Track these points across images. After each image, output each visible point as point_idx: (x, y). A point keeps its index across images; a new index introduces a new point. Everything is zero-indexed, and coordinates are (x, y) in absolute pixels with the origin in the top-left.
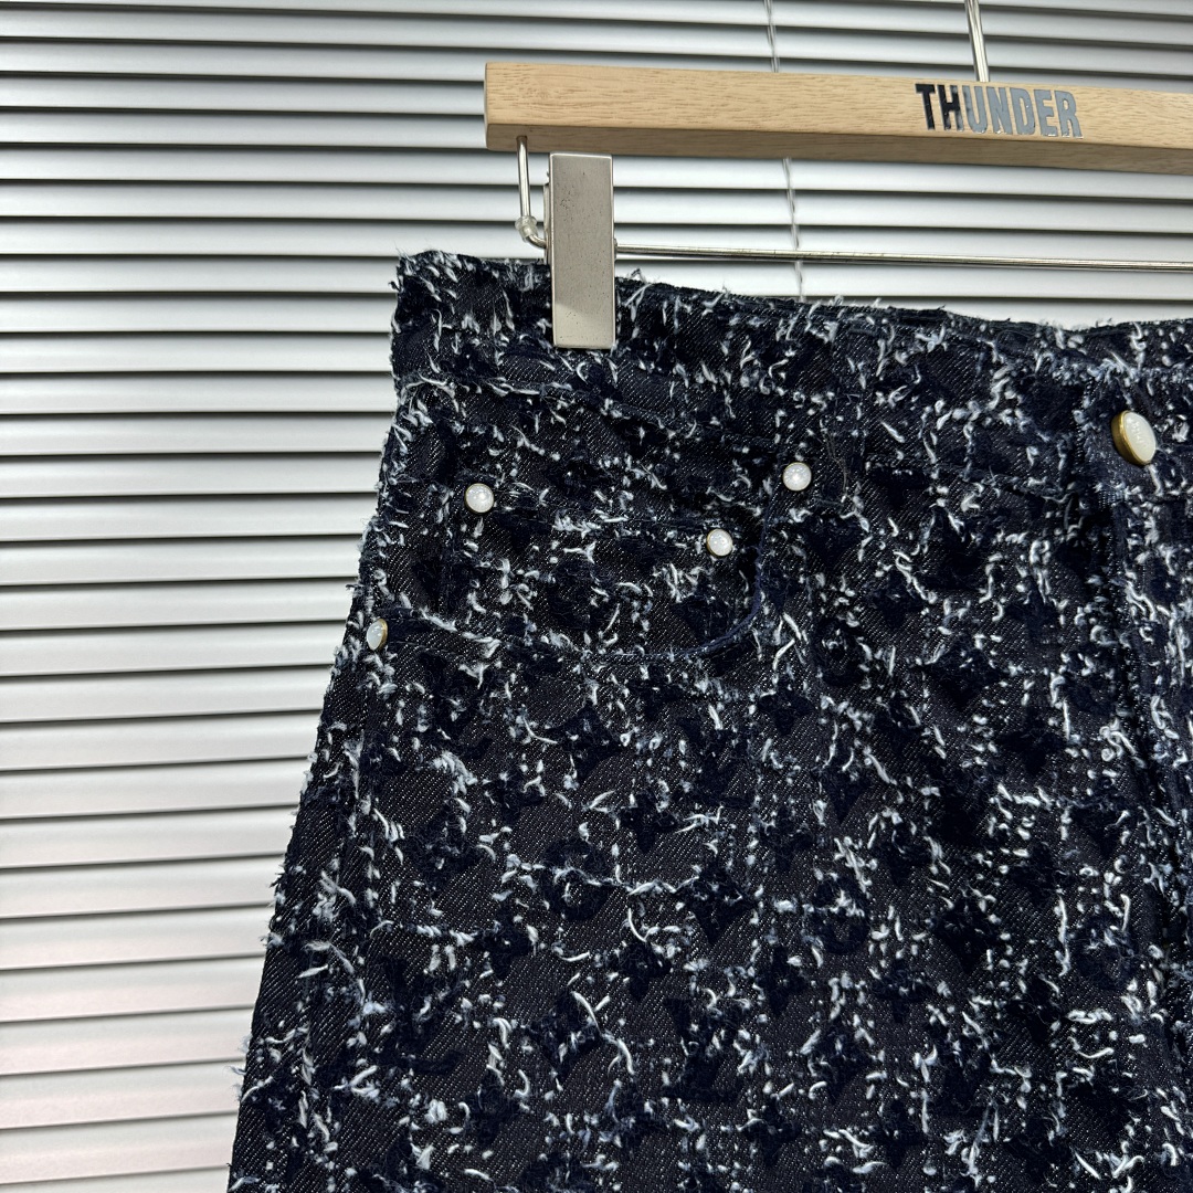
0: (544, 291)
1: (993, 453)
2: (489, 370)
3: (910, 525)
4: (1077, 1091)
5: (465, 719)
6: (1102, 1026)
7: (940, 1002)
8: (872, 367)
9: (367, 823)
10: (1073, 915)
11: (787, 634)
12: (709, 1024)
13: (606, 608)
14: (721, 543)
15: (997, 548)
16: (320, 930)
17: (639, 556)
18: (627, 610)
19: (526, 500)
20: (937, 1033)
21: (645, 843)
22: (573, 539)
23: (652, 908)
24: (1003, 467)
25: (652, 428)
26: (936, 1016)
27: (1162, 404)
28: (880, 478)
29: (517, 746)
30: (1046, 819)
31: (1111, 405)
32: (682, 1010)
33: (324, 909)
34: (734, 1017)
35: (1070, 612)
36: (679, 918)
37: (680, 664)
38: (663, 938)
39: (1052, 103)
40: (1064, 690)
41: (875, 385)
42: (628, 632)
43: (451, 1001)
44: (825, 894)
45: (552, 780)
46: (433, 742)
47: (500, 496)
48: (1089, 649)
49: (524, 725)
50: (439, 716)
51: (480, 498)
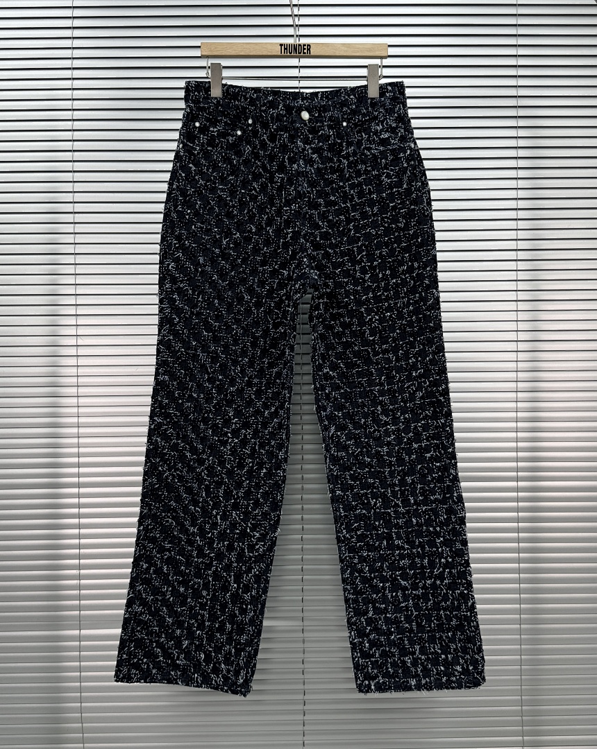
0: (210, 87)
1: (279, 118)
2: (200, 102)
3: (266, 130)
4: (285, 220)
5: (194, 160)
6: (287, 210)
7: (268, 209)
8: (260, 103)
9: (180, 174)
10: (285, 193)
11: (248, 149)
12: (230, 207)
13: (218, 144)
14: (239, 133)
15: (279, 135)
16: (174, 190)
17: (223, 135)
18: (222, 144)
19: (205, 124)
20: (267, 213)
21: (222, 181)
22: (213, 132)
23: (222, 190)
24: (280, 121)
25: (227, 112)
26: (268, 211)
27: (313, 109)
28: (261, 122)
29: (202, 164)
30: (283, 179)
31: (300, 110)
32: (226, 205)
33: (174, 186)
34: (234, 206)
35: (290, 146)
36: (226, 192)
37: (229, 153)
38: (224, 194)
39: (306, 47)
40: (288, 159)
41: (261, 106)
42: (222, 147)
43: (191, 198)
44: (251, 190)
45: (208, 170)
46: (189, 163)
47: (201, 124)
48: (293, 152)
49: (203, 161)
50: (190, 158)
51: (197, 124)
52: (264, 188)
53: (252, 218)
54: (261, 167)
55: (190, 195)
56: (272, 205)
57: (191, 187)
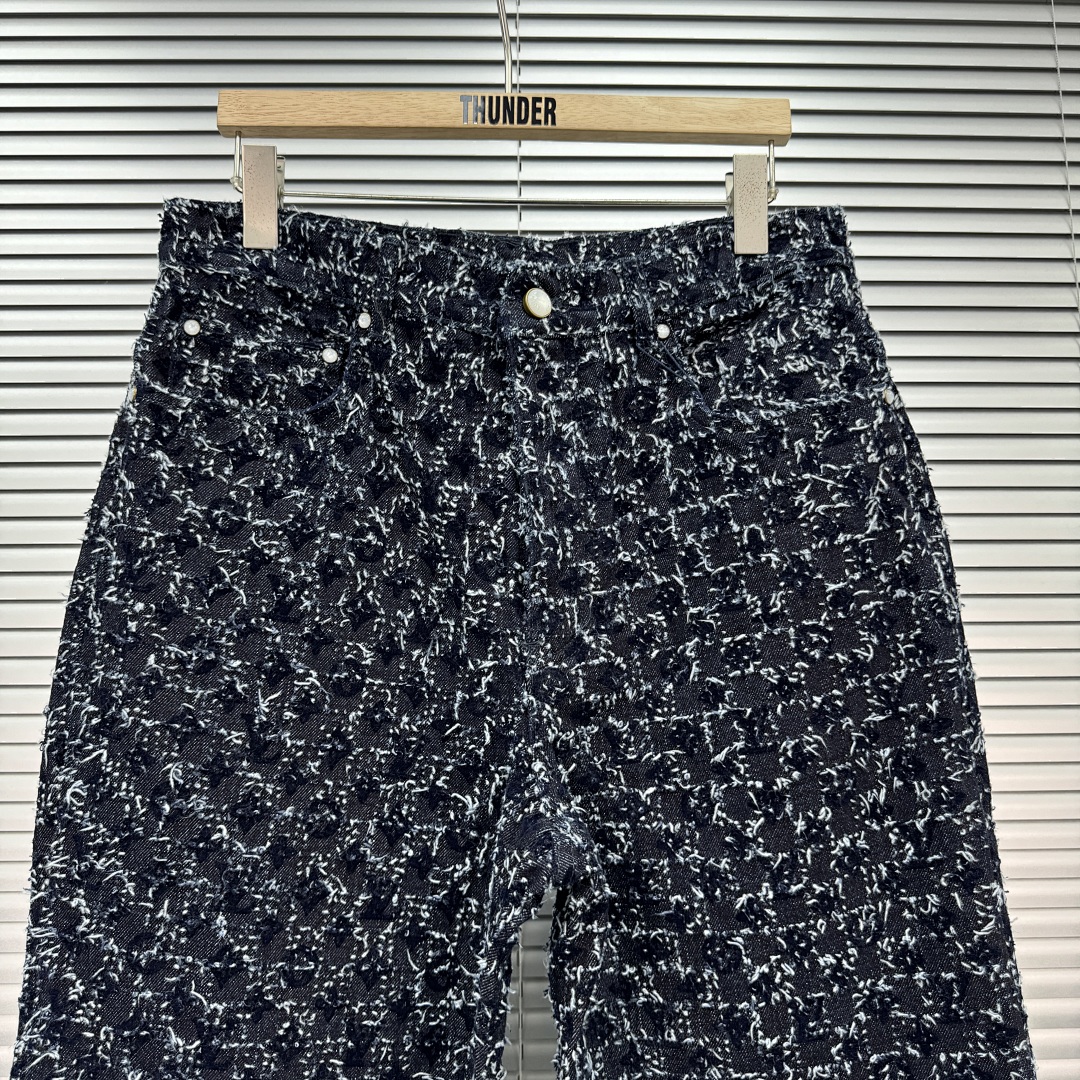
0: (239, 218)
1: (454, 310)
2: (203, 261)
3: (415, 348)
4: (472, 630)
5: (171, 437)
6: (480, 597)
7: (417, 588)
8: (395, 262)
9: (122, 483)
10: (472, 544)
11: (357, 404)
12: (289, 587)
13: (260, 388)
14: (330, 356)
15: (454, 361)
16: (102, 532)
17: (280, 360)
18: (272, 389)
19: (218, 329)
20: (415, 603)
21: (267, 504)
22: (245, 351)
23: (266, 533)
24: (459, 318)
25: (294, 292)
26: (416, 595)
27: (565, 285)
28: (400, 322)
29: (200, 451)
30: (465, 498)
31: (522, 285)
32: (275, 580)
33: (104, 523)
34: (302, 585)
35: (492, 395)
36: (279, 538)
37: (295, 417)
38: (270, 547)
39: (541, 105)
40: (483, 434)
41: (399, 273)
42: (273, 399)
43: (152, 561)
44: (361, 532)
45: (218, 469)
46: (151, 444)
47: (204, 327)
48: (500, 414)
49: (202, 441)
50: (157, 434)
51: (192, 327)
52: (405, 522)
53: (362, 618)
54: (394, 458)
55: (148, 551)
56: (432, 576)
57: (155, 525)
